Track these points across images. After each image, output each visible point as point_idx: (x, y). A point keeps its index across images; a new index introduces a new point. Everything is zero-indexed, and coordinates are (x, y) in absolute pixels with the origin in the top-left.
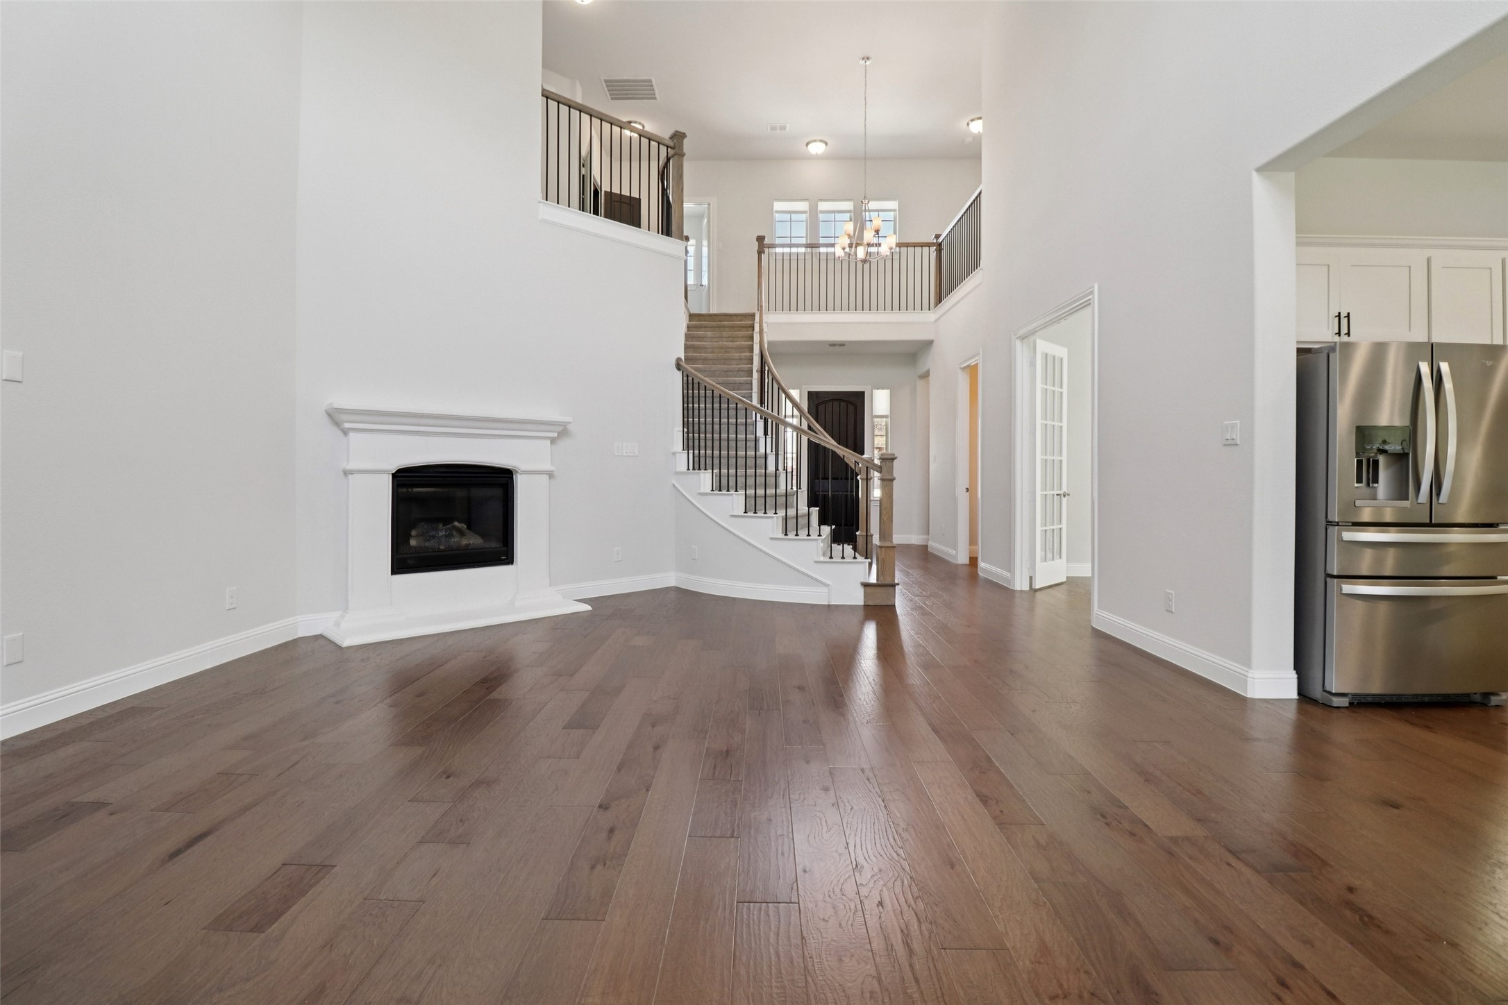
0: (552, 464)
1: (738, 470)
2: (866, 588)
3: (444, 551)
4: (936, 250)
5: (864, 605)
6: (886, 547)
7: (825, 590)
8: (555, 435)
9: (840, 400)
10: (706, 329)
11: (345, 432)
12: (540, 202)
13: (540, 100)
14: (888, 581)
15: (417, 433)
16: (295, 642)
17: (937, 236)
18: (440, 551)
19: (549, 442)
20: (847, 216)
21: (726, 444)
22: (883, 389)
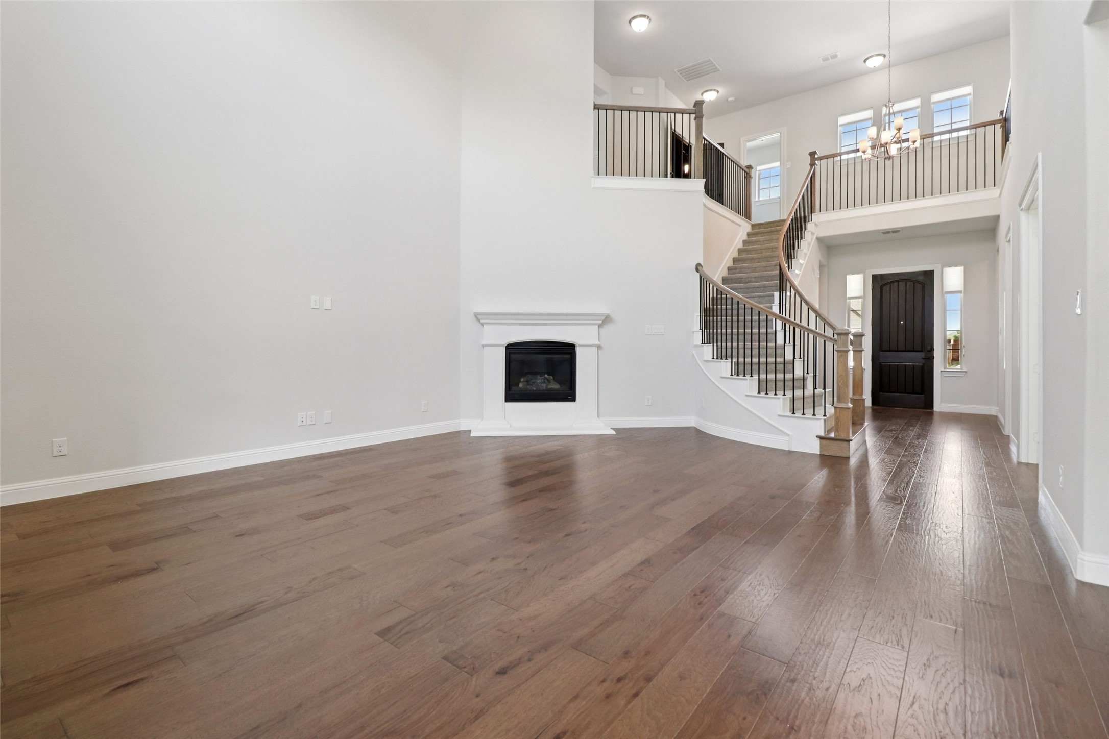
0: (599, 340)
1: (753, 344)
2: (822, 440)
3: (535, 391)
4: (1001, 126)
5: (820, 454)
6: (840, 408)
7: (787, 438)
8: (601, 322)
9: (906, 281)
10: (762, 235)
11: (482, 324)
12: (592, 177)
13: (592, 113)
14: (843, 436)
15: (517, 324)
16: (459, 432)
17: (1002, 113)
18: (534, 391)
19: (597, 327)
20: (870, 122)
21: (743, 324)
22: (955, 266)
